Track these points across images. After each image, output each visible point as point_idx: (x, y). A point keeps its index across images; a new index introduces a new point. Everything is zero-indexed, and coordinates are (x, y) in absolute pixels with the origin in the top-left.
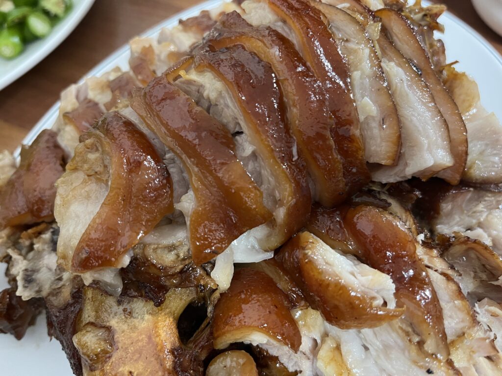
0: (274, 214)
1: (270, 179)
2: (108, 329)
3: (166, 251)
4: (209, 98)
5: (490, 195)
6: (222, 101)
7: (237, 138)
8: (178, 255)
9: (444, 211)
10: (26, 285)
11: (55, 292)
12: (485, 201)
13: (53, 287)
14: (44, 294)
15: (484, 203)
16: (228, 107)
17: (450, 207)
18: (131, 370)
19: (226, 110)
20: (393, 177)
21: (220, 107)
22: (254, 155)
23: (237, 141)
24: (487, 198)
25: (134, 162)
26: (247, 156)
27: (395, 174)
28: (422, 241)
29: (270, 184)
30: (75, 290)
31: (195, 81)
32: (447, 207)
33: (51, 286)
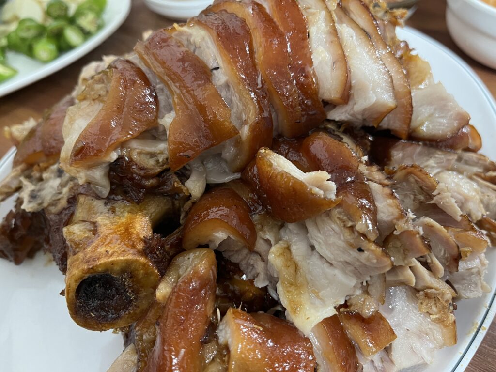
0: (240, 132)
1: (239, 104)
2: (94, 224)
3: (148, 157)
4: (194, 43)
5: (440, 153)
6: (204, 44)
7: (215, 71)
8: (158, 161)
9: (395, 157)
10: (32, 200)
11: (54, 203)
12: (435, 157)
13: (53, 199)
14: (45, 205)
15: (434, 159)
16: (208, 48)
17: (400, 155)
18: (107, 250)
19: (207, 50)
20: (344, 114)
21: (202, 49)
22: (227, 86)
23: (214, 74)
24: (437, 156)
25: (129, 80)
26: (221, 84)
27: (346, 111)
28: (365, 161)
29: (238, 108)
30: (71, 196)
31: (185, 32)
32: (398, 154)
33: (52, 198)
